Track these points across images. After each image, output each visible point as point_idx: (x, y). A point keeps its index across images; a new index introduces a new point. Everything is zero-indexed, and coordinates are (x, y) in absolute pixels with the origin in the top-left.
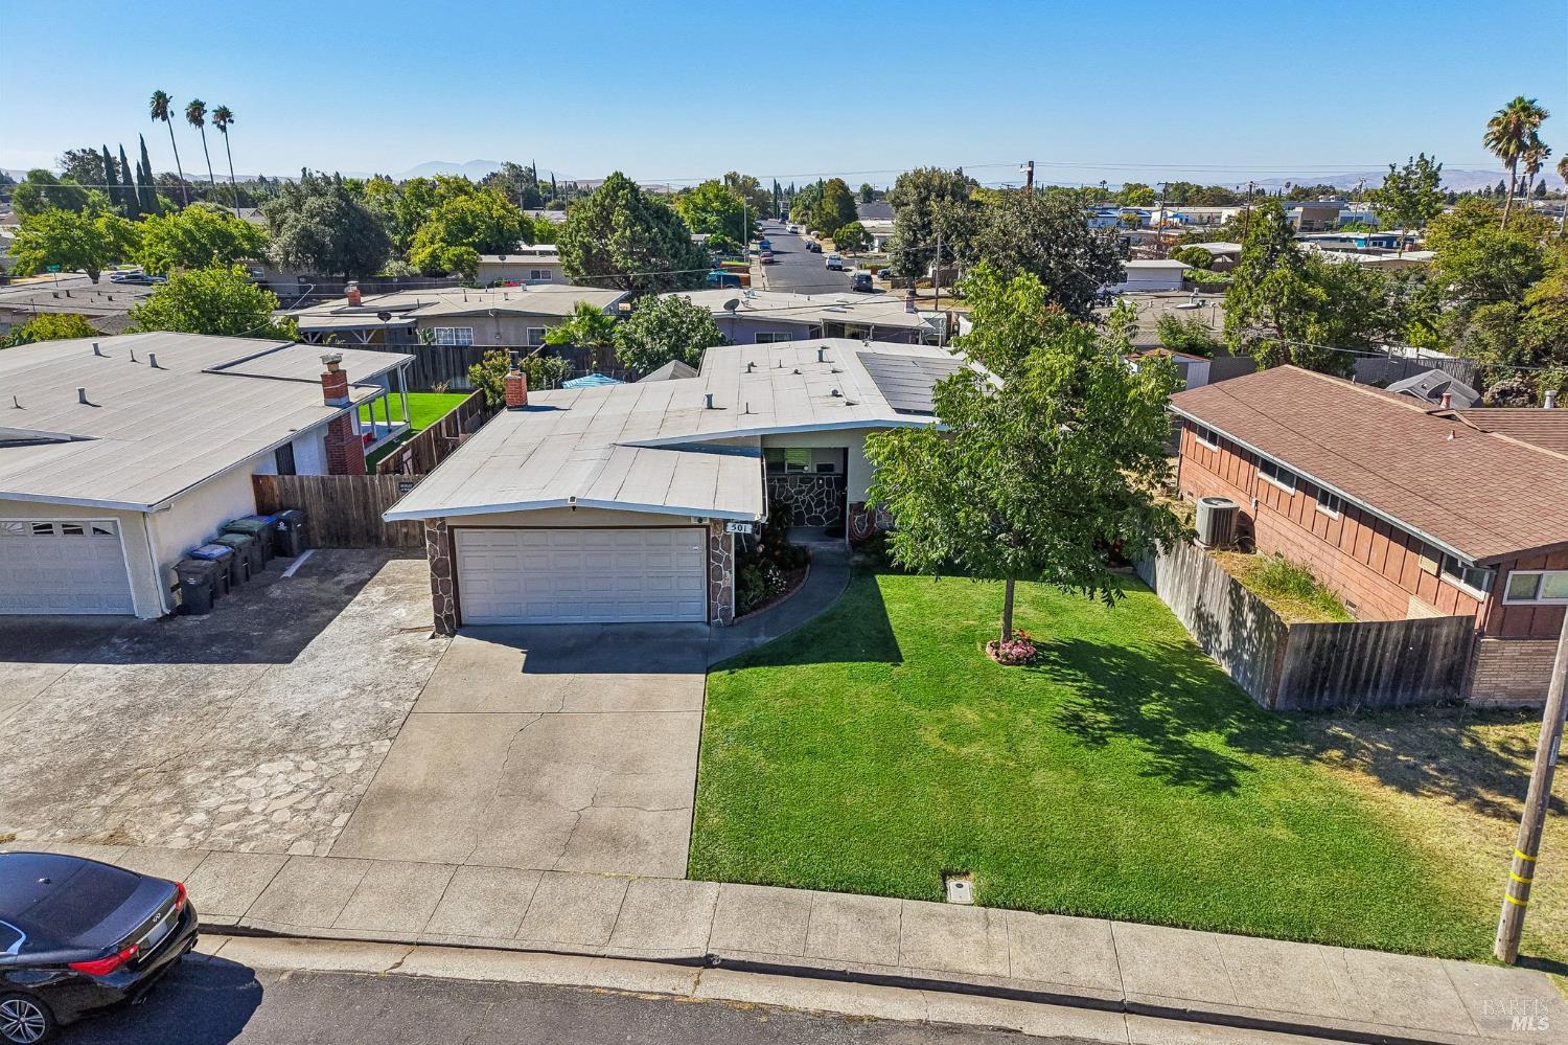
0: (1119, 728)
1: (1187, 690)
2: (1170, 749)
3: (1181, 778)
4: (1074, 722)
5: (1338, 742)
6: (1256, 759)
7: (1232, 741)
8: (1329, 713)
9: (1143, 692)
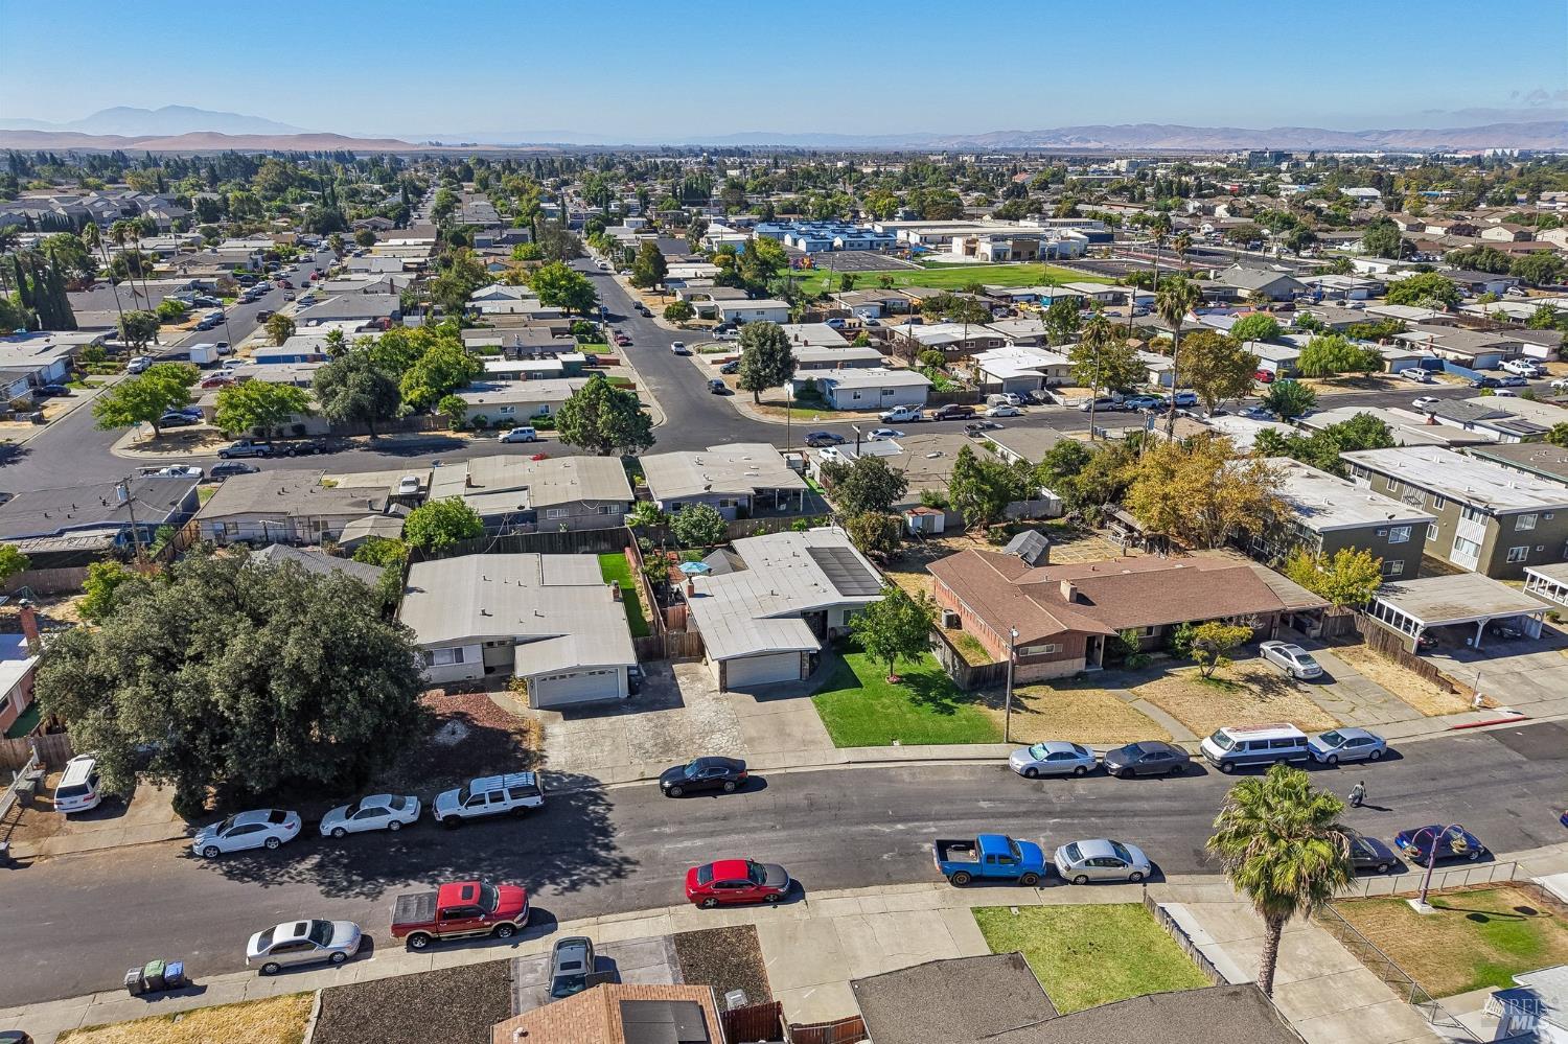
0: (925, 700)
1: (942, 686)
2: (938, 705)
3: (942, 713)
4: (913, 700)
5: (980, 698)
6: (959, 705)
7: (953, 701)
8: (979, 690)
9: (931, 690)
